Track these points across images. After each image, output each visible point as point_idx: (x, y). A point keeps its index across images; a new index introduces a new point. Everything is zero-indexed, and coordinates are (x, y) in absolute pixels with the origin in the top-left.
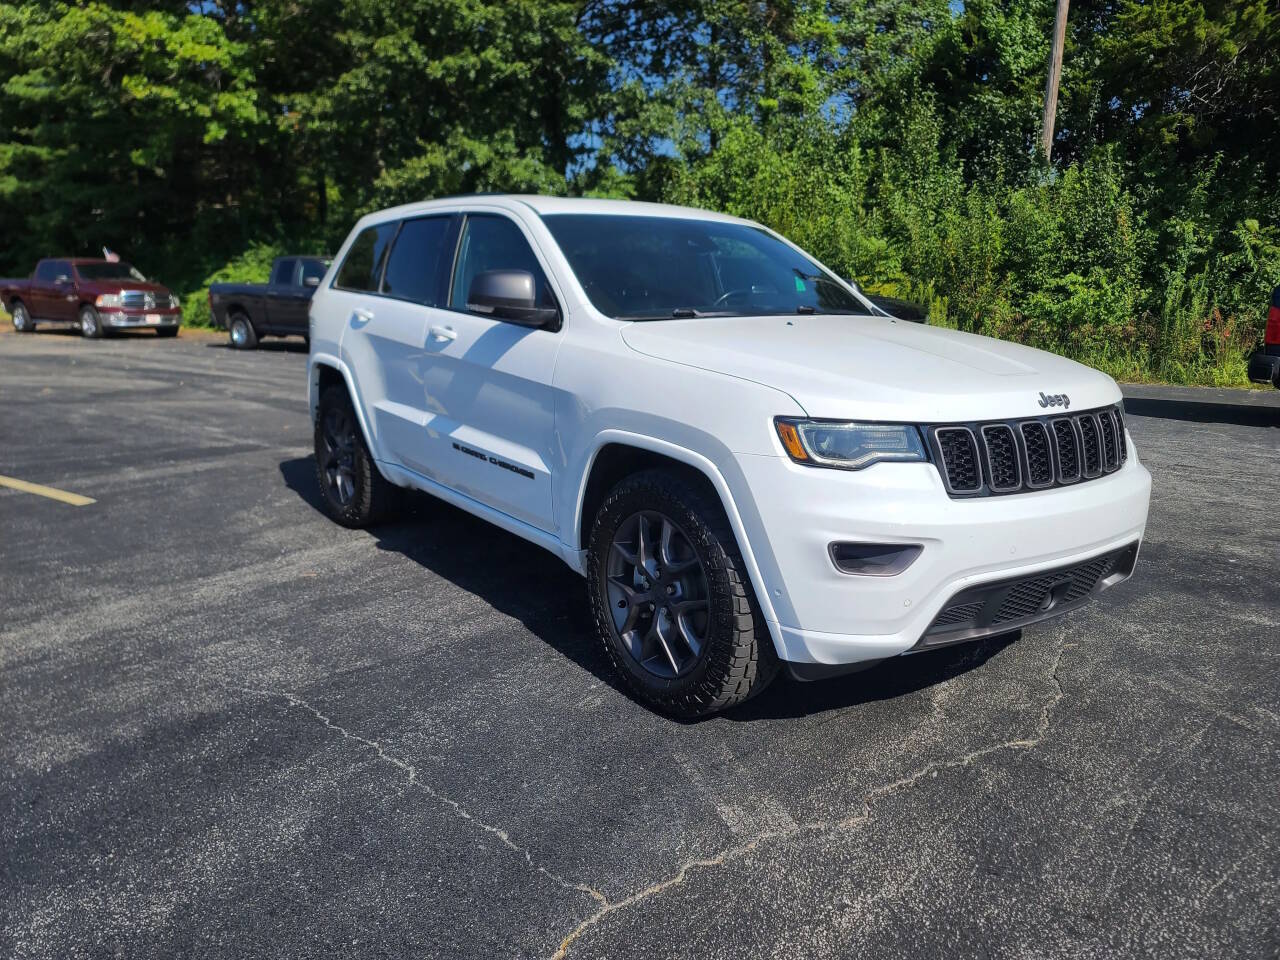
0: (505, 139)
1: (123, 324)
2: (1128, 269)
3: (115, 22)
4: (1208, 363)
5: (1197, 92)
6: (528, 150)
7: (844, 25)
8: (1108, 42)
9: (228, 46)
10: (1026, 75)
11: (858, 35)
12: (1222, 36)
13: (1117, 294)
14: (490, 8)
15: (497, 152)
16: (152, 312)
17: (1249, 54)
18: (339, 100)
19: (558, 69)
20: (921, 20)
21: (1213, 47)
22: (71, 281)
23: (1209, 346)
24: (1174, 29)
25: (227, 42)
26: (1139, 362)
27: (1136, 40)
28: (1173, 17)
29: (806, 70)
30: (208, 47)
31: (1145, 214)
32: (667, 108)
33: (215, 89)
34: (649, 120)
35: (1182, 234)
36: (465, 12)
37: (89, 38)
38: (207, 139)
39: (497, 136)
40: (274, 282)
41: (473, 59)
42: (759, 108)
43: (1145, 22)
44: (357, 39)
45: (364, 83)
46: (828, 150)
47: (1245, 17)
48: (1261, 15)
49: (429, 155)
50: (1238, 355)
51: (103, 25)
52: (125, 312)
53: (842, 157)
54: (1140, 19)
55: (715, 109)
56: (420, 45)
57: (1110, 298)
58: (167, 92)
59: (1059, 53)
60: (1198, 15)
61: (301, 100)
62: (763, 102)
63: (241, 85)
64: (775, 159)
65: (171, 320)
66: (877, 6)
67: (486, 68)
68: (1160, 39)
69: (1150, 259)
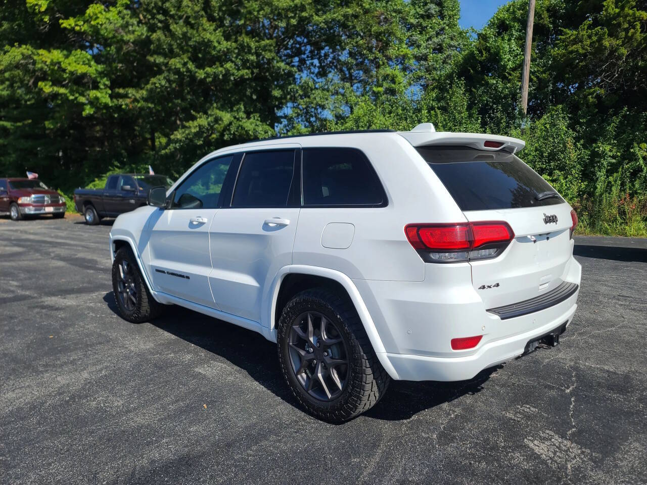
0: (238, 110)
1: (32, 212)
2: (574, 172)
3: (35, 55)
4: (623, 223)
5: (604, 77)
6: (252, 116)
7: (416, 49)
8: (555, 52)
9: (95, 66)
10: (512, 71)
11: (423, 55)
12: (618, 45)
13: (568, 185)
14: (229, 43)
15: (235, 118)
16: (48, 206)
17: (632, 55)
18: (151, 91)
19: (267, 74)
20: (456, 47)
21: (613, 51)
22: (5, 190)
23: (623, 213)
24: (591, 43)
25: (95, 64)
26: (583, 223)
27: (570, 49)
28: (590, 37)
29: (397, 72)
30: (83, 66)
31: (582, 142)
32: (325, 92)
33: (89, 89)
34: (315, 99)
35: (603, 152)
36: (216, 44)
37: (22, 63)
38: (84, 114)
39: (235, 109)
40: (107, 188)
41: (220, 69)
42: (374, 92)
43: (574, 39)
44: (160, 60)
45: (163, 82)
46: (410, 112)
47: (630, 34)
48: (638, 34)
49: (198, 119)
50: (639, 218)
51: (29, 57)
52: (33, 206)
53: (417, 116)
54: (572, 38)
55: (350, 93)
56: (193, 63)
57: (565, 187)
58: (62, 91)
59: (528, 58)
60: (604, 34)
61: (131, 91)
62: (375, 89)
63: (102, 87)
64: (382, 118)
65: (60, 209)
66: (433, 40)
67: (227, 74)
68: (583, 49)
69: (586, 166)
